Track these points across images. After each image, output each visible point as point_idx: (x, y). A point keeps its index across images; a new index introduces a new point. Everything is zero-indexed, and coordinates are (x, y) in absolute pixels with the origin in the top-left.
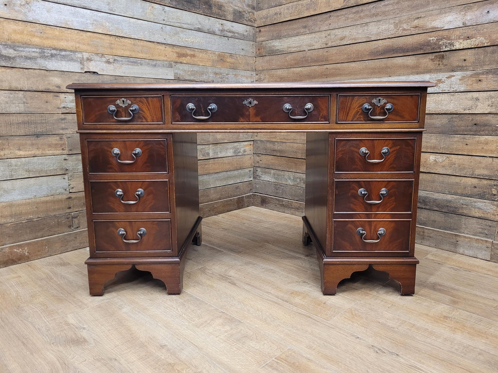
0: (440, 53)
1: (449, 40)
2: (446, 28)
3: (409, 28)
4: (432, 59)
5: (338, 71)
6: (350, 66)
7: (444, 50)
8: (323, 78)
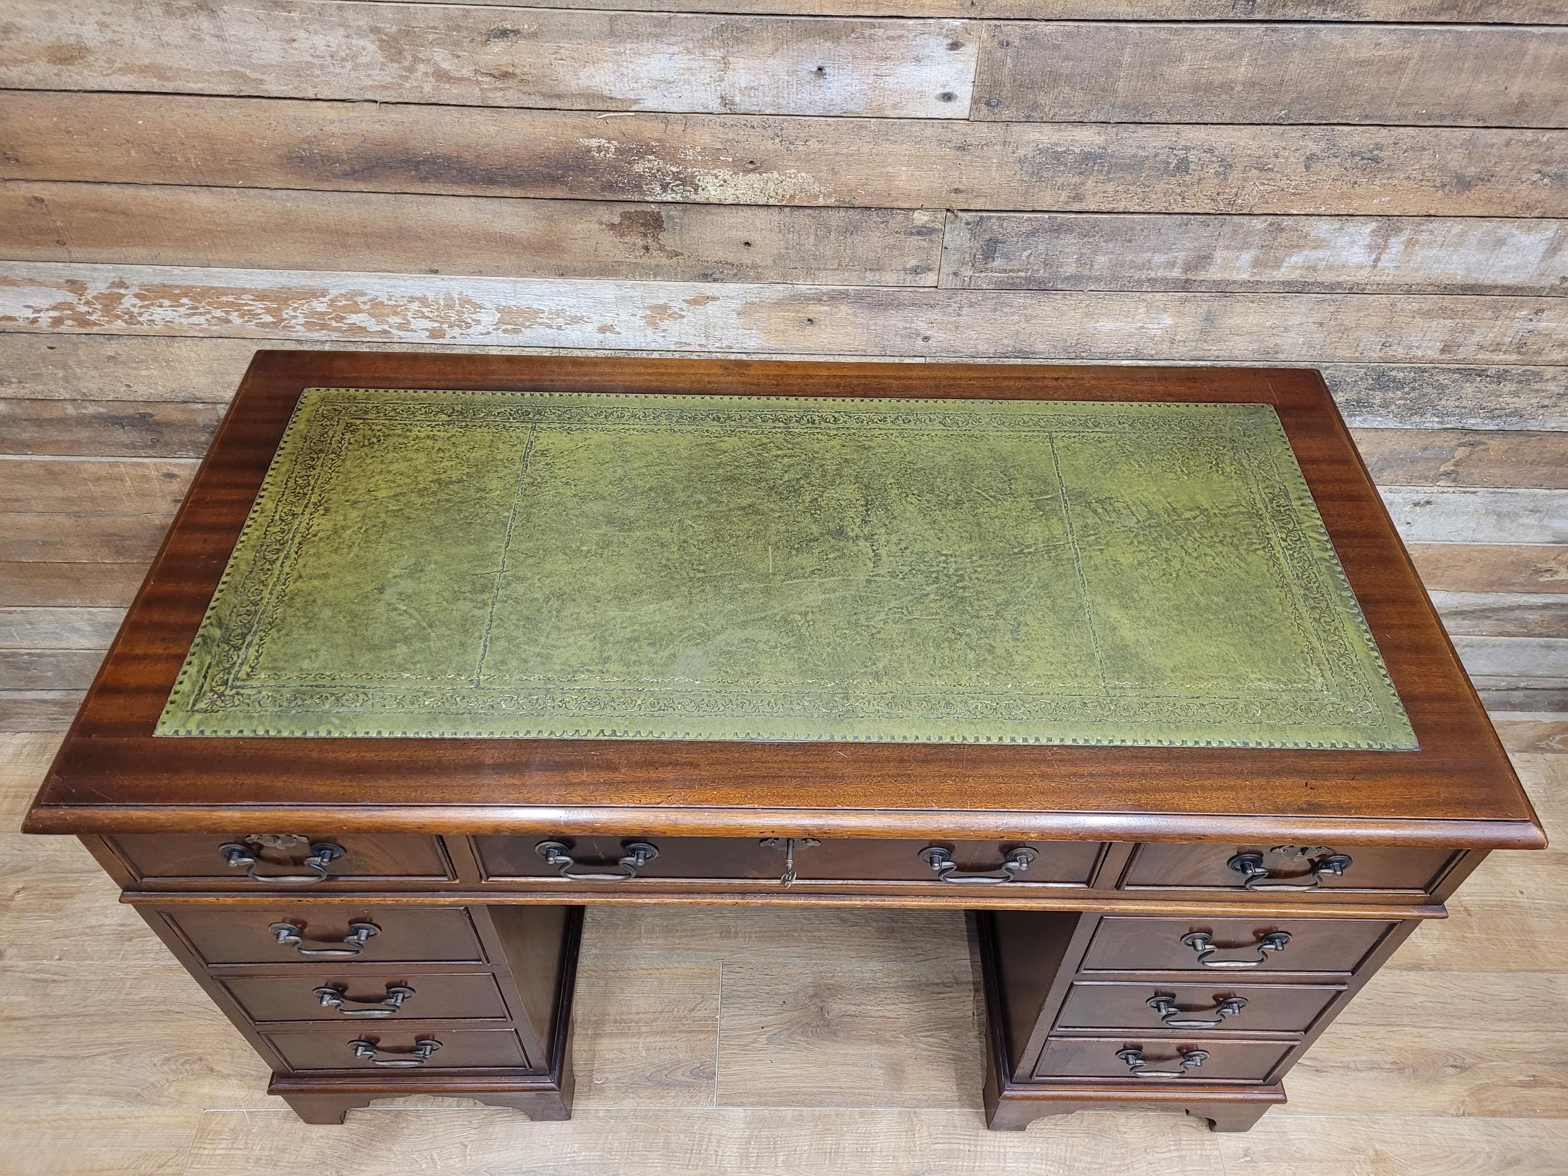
0: (644, 208)
1: (673, 160)
2: (649, 104)
3: (466, 72)
4: (612, 226)
5: (121, 218)
6: (187, 206)
7: (659, 198)
8: (37, 243)
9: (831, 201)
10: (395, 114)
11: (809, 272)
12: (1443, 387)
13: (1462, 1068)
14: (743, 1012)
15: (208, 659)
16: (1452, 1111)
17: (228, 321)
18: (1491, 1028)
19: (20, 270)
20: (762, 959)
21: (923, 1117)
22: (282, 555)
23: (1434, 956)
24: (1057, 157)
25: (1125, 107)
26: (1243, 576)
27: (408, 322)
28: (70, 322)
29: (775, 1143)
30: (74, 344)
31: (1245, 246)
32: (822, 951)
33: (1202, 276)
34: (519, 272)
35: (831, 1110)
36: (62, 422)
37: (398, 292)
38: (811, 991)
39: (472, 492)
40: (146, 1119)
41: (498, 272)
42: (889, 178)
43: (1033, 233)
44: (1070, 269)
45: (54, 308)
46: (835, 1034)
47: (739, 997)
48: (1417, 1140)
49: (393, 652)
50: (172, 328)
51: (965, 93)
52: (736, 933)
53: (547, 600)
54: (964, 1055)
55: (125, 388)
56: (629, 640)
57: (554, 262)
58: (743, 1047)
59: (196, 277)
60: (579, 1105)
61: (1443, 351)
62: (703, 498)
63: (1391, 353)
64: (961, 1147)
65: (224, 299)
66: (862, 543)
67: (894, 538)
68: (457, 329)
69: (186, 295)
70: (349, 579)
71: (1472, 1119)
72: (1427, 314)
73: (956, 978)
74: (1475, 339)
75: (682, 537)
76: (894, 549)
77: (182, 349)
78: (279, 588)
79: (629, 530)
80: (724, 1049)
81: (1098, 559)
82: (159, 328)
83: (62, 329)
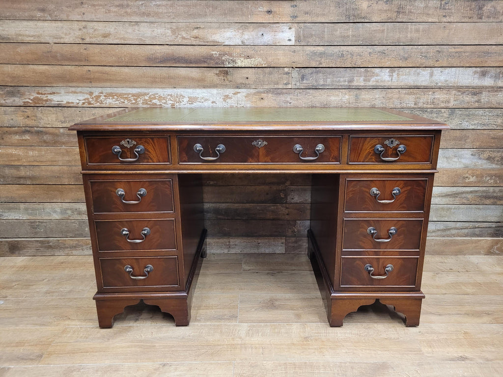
0: (224, 69)
1: (231, 56)
2: (226, 44)
3: (189, 37)
4: (217, 74)
5: (106, 75)
6: (122, 71)
7: (228, 66)
8: (85, 82)
9: (266, 66)
10: (172, 47)
11: (262, 85)
17: (124, 103)
19: (79, 89)
20: (253, 294)
24: (314, 54)
25: (327, 41)
27: (167, 102)
28: (86, 104)
30: (85, 110)
31: (361, 76)
33: (353, 84)
34: (194, 87)
37: (165, 93)
38: (269, 300)
41: (190, 87)
42: (279, 59)
43: (312, 73)
44: (322, 83)
45: (84, 100)
46: (277, 308)
50: (110, 105)
51: (293, 39)
52: (244, 289)
54: (320, 312)
57: (203, 84)
59: (120, 91)
61: (415, 104)
63: (403, 105)
64: (322, 331)
65: (124, 96)
68: (178, 104)
69: (116, 95)
72: (408, 94)
73: (316, 297)
74: (421, 101)
82: (107, 105)
83: (84, 106)
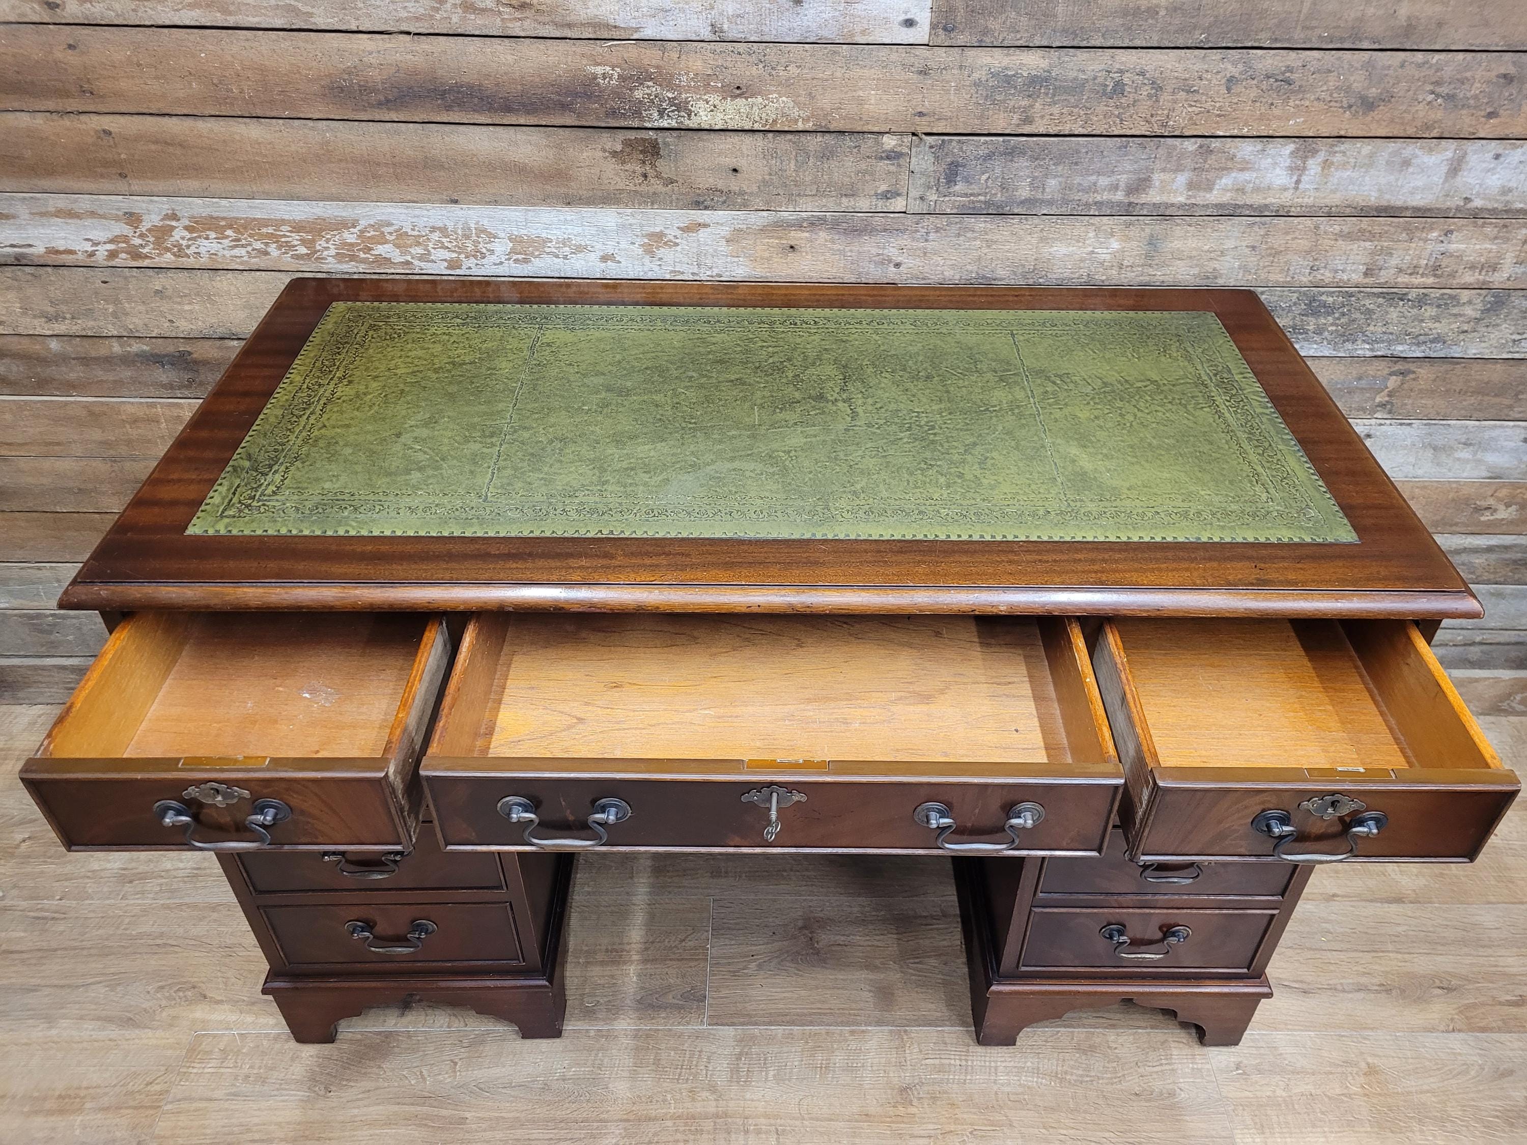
0: (643, 135)
1: (671, 87)
2: (648, 33)
4: (614, 154)
5: (178, 151)
6: (237, 137)
7: (656, 124)
8: (102, 176)
9: (809, 126)
10: (426, 44)
11: (791, 198)
12: (1369, 312)
13: (1449, 990)
14: (733, 942)
15: (237, 482)
16: (1442, 1028)
17: (267, 253)
18: (1475, 953)
19: (84, 203)
20: (752, 897)
21: (913, 1035)
22: (308, 412)
23: (1414, 891)
24: (1007, 80)
25: (1065, 31)
26: (1191, 425)
27: (429, 253)
28: (123, 255)
29: (765, 1059)
30: (126, 278)
31: (1179, 169)
32: (811, 888)
33: (1143, 199)
34: (530, 201)
35: (821, 1029)
36: (108, 361)
37: (421, 223)
38: (800, 923)
39: (483, 370)
40: (137, 1041)
41: (512, 201)
42: (861, 102)
43: (989, 157)
44: (1024, 192)
45: (111, 241)
46: (824, 961)
47: (729, 929)
48: (1409, 1054)
49: (408, 477)
50: (215, 260)
51: (924, 18)
52: (726, 872)
53: (551, 442)
54: (953, 979)
55: (168, 324)
56: (627, 469)
57: (562, 190)
58: (734, 974)
59: (241, 209)
60: (569, 1026)
61: (1366, 274)
62: (694, 374)
63: (1319, 277)
64: (952, 1062)
65: (264, 230)
66: (840, 404)
67: (870, 401)
68: (472, 260)
69: (230, 227)
70: (370, 427)
71: (1462, 1035)
72: (1349, 237)
73: (942, 911)
74: (1394, 261)
75: (675, 400)
76: (870, 408)
77: (223, 282)
78: (304, 434)
79: (627, 395)
80: (714, 975)
81: (1058, 414)
82: (204, 261)
83: (117, 262)
